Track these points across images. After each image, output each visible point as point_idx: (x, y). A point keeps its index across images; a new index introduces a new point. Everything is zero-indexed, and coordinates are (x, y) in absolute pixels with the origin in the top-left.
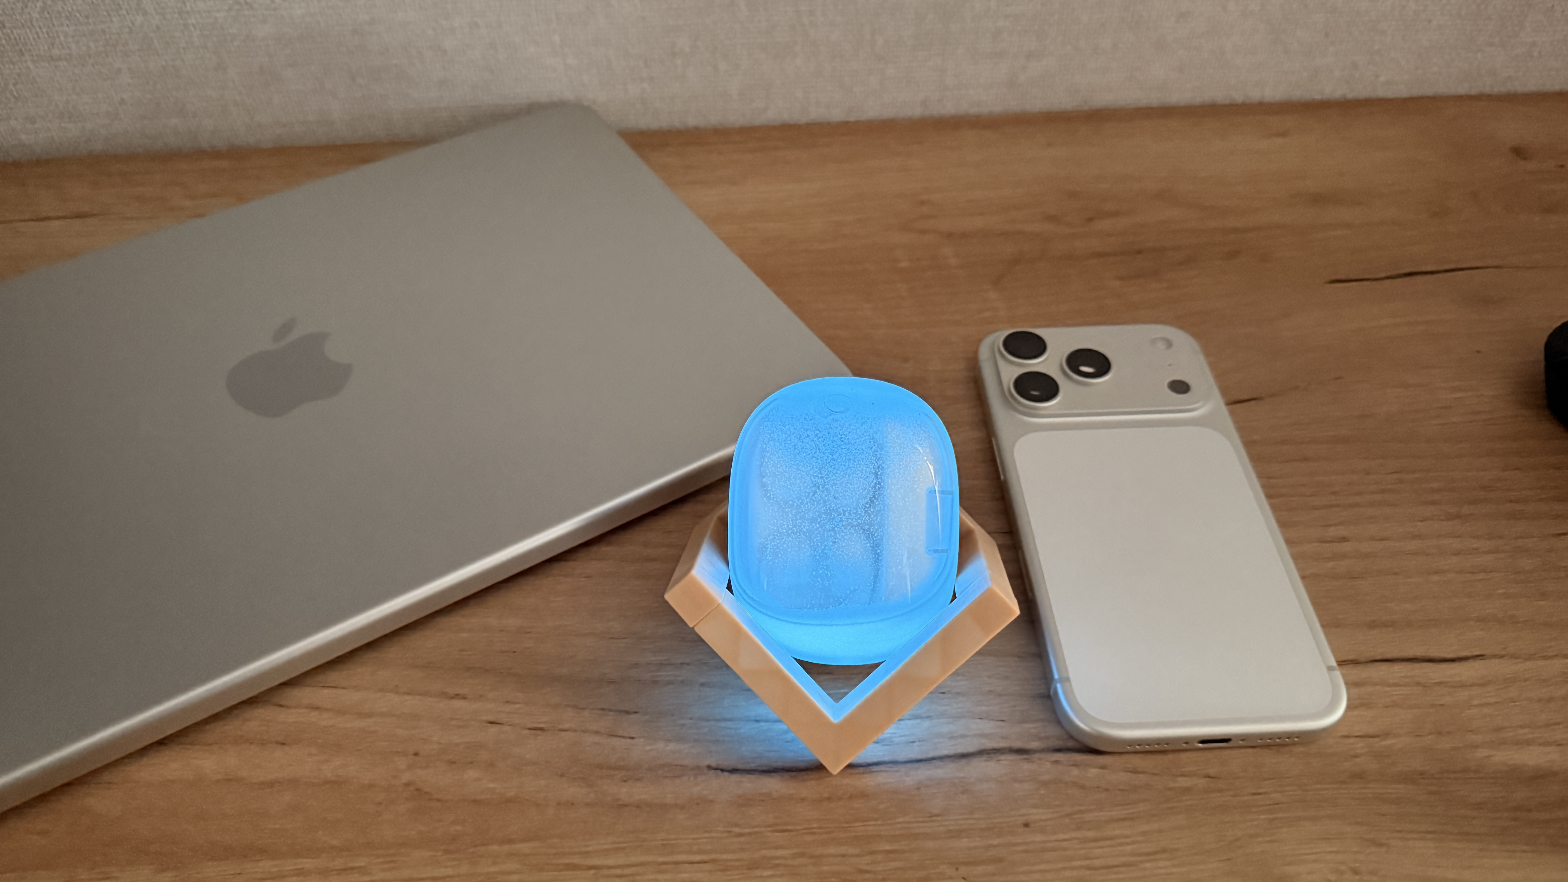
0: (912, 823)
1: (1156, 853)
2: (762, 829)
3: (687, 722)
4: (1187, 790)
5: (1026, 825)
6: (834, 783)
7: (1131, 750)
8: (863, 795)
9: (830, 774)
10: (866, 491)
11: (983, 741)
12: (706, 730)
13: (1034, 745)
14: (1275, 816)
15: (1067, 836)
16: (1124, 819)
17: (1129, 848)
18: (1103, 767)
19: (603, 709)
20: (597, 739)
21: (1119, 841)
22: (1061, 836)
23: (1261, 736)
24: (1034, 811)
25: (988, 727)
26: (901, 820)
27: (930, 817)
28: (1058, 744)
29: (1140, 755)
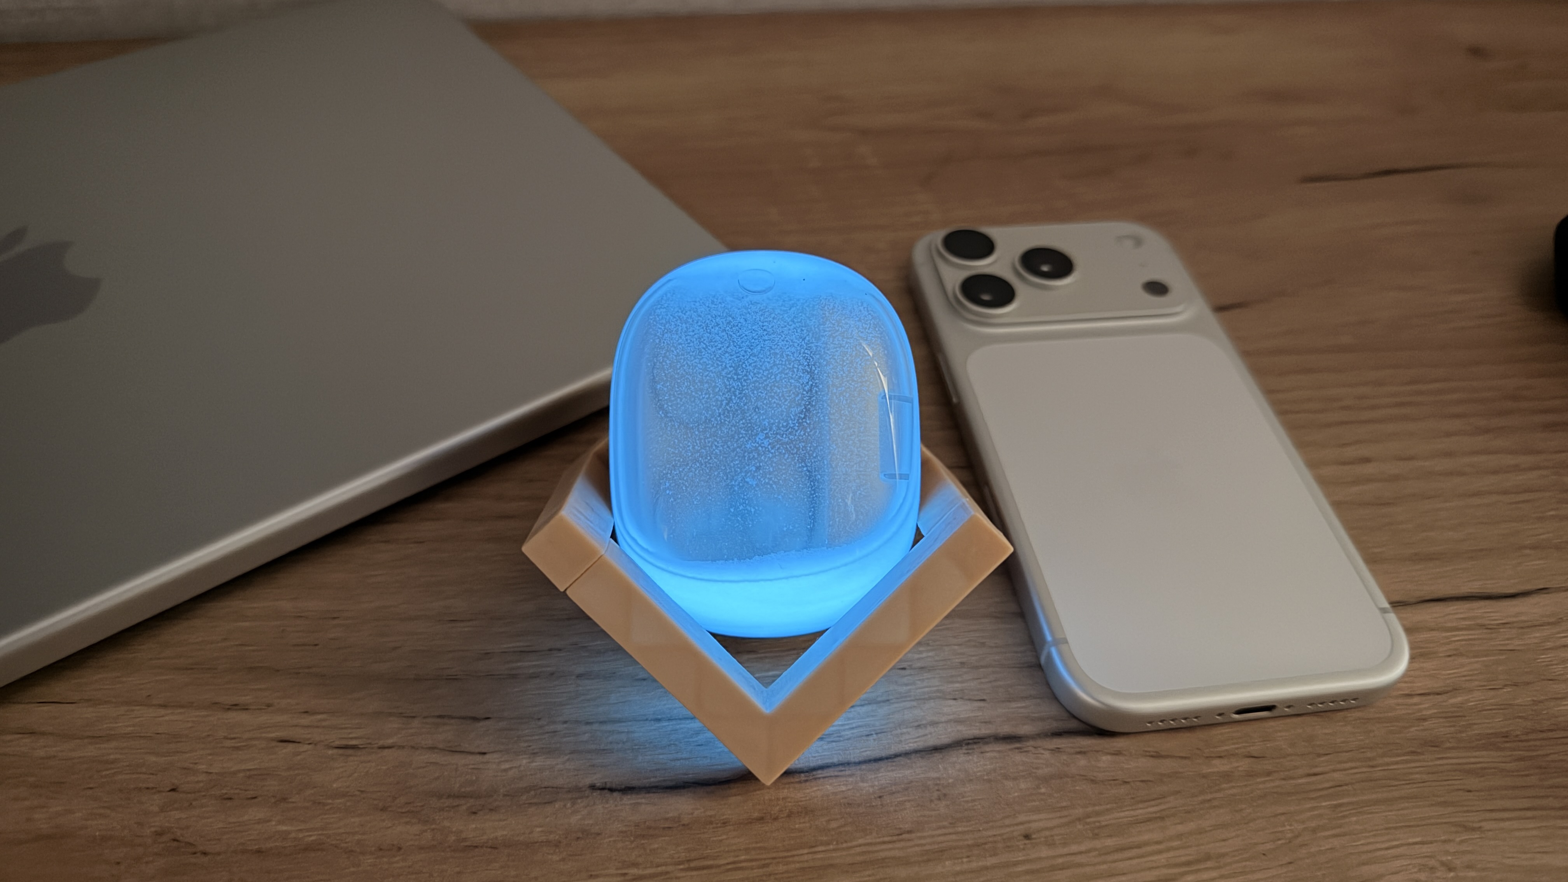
0: (875, 844)
1: (1198, 861)
2: (670, 868)
3: (559, 727)
4: (1227, 776)
5: (1027, 837)
6: (767, 798)
7: (1152, 729)
8: (807, 811)
9: (763, 786)
10: (800, 396)
11: (960, 728)
12: (586, 737)
13: (1025, 729)
14: (1340, 801)
15: (1083, 848)
16: (1149, 820)
17: (1162, 858)
18: (1118, 753)
19: (440, 717)
20: (434, 757)
21: (1149, 849)
22: (1074, 848)
23: (1312, 700)
24: (1035, 817)
25: (962, 709)
26: (861, 841)
27: (898, 835)
28: (1054, 725)
29: (1163, 735)
